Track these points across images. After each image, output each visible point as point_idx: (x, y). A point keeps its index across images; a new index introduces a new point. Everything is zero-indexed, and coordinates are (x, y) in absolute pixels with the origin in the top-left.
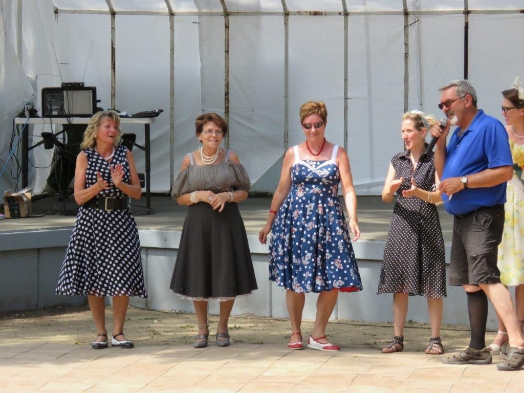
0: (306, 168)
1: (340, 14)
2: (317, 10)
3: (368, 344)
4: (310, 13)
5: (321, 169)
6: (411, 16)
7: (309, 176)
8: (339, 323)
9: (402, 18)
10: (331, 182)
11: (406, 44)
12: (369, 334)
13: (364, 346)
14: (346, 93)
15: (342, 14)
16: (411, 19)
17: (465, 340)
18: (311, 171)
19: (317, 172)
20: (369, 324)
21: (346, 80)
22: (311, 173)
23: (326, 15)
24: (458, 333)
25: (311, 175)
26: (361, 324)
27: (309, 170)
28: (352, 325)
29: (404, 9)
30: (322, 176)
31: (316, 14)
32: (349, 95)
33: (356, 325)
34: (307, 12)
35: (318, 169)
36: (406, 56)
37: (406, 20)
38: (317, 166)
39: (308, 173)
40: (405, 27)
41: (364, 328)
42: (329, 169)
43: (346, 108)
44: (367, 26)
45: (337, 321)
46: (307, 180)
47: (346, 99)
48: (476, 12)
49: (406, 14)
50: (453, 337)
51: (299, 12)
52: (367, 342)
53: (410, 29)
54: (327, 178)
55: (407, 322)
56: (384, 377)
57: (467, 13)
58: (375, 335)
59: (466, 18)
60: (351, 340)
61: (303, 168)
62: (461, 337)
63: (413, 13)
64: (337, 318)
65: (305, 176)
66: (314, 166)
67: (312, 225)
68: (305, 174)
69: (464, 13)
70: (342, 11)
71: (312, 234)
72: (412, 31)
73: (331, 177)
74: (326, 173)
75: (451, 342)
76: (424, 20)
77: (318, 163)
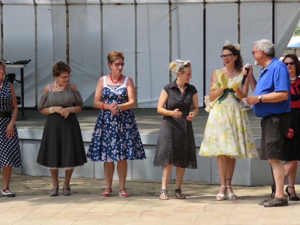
0: (110, 90)
1: (132, 4)
2: (119, 2)
3: (150, 193)
4: (115, 3)
5: (118, 91)
6: (173, 5)
7: (111, 95)
8: (133, 181)
9: (168, 6)
10: (123, 98)
11: (170, 21)
12: (151, 187)
13: (148, 194)
14: (136, 50)
15: (134, 4)
16: (173, 7)
17: (205, 190)
18: (112, 92)
19: (115, 93)
20: (150, 182)
21: (136, 42)
22: (112, 93)
23: (124, 5)
24: (201, 186)
25: (112, 94)
26: (146, 181)
27: (111, 91)
28: (141, 182)
29: (169, 1)
30: (118, 95)
31: (118, 4)
32: (138, 50)
33: (143, 182)
34: (113, 3)
35: (116, 91)
36: (170, 28)
37: (170, 8)
38: (115, 89)
39: (110, 93)
40: (169, 11)
41: (147, 184)
42: (122, 91)
43: (136, 58)
44: (148, 11)
45: (132, 180)
46: (110, 97)
47: (136, 53)
48: (210, 3)
49: (170, 4)
50: (198, 188)
51: (109, 3)
52: (150, 192)
53: (172, 12)
54: (121, 96)
55: (172, 180)
56: (159, 212)
57: (205, 3)
58: (154, 188)
59: (204, 6)
60: (140, 191)
61: (108, 90)
62: (203, 189)
63: (174, 3)
64: (132, 179)
65: (109, 95)
66: (114, 89)
67: (115, 123)
68: (109, 94)
69: (203, 4)
70: (133, 2)
71: (115, 128)
72: (174, 13)
73: (123, 95)
74: (120, 93)
75: (197, 191)
76: (180, 7)
77: (116, 87)
